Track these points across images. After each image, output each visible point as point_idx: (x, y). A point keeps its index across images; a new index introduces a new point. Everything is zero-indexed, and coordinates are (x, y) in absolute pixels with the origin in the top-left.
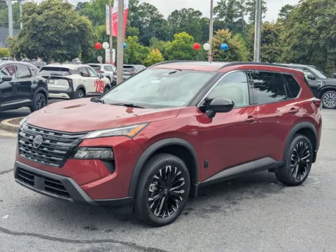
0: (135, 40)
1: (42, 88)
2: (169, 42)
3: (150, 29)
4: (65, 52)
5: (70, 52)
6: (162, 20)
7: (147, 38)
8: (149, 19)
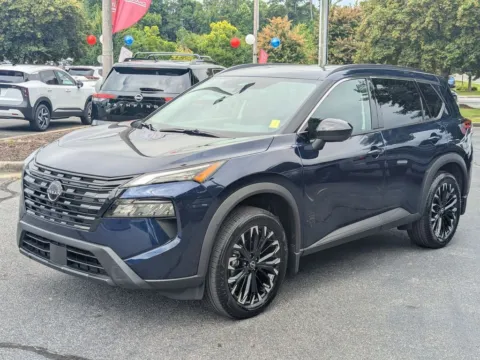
0: (154, 32)
2: (205, 35)
4: (43, 49)
5: (51, 49)
7: (173, 29)
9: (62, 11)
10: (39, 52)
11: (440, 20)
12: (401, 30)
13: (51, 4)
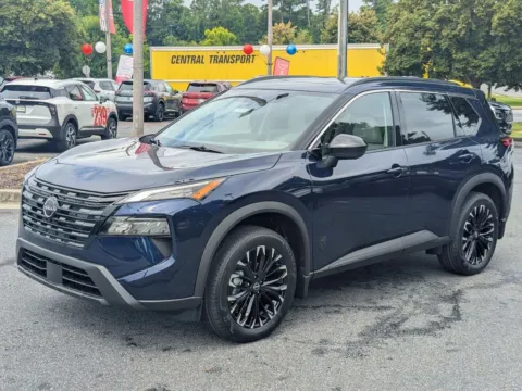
1: (9, 122)
3: (163, 22)
4: (32, 60)
5: (41, 60)
6: (182, 7)
8: (161, 6)
9: (54, 19)
10: (27, 63)
11: (474, 27)
12: (431, 38)
13: (41, 11)
